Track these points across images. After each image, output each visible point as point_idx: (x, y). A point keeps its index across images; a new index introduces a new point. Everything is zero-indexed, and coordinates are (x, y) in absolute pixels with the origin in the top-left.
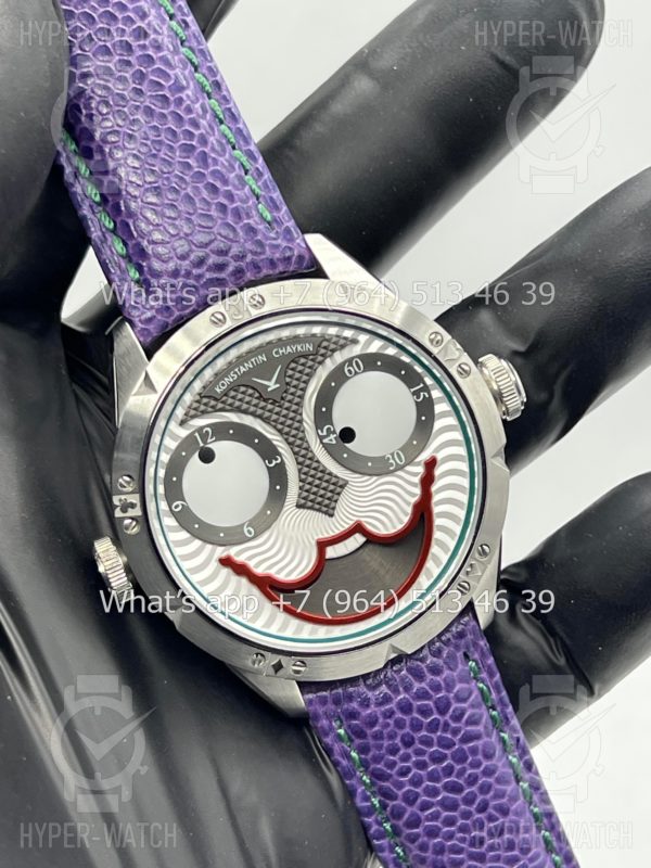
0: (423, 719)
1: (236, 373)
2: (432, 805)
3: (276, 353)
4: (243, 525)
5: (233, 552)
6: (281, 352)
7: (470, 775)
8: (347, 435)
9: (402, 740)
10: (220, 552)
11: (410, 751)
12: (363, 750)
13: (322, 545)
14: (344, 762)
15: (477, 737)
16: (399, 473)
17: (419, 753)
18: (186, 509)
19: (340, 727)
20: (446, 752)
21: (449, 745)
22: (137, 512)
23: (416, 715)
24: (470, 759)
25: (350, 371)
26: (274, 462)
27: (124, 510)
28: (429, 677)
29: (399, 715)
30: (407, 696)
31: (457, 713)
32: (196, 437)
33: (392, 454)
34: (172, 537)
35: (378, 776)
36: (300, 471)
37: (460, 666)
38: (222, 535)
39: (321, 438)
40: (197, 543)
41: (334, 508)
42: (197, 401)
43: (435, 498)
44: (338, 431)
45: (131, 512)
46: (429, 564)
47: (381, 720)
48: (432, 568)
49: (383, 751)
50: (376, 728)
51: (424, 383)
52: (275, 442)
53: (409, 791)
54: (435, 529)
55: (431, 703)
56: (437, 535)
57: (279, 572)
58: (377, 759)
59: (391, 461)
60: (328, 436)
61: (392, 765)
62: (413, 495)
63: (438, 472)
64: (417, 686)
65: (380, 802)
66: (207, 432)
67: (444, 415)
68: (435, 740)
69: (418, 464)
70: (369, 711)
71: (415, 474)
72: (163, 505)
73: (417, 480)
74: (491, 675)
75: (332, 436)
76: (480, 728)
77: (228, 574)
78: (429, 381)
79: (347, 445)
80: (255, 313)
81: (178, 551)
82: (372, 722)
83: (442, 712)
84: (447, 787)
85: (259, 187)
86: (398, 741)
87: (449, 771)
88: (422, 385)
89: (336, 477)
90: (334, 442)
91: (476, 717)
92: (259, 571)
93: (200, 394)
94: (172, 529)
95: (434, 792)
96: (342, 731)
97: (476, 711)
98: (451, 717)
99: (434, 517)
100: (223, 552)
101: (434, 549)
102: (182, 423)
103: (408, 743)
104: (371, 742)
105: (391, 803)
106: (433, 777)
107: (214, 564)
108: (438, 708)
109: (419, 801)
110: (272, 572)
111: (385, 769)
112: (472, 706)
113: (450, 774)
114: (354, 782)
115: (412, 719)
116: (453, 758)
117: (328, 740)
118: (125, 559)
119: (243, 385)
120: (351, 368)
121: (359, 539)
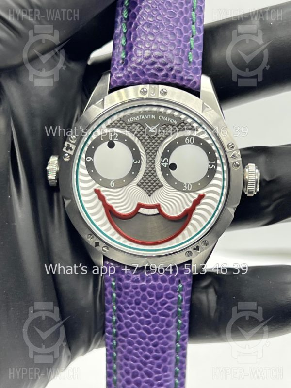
0: (148, 297)
1: (139, 117)
2: (135, 333)
3: (161, 118)
4: (111, 180)
5: (102, 189)
7: (156, 330)
8: (173, 167)
9: (135, 300)
10: (97, 186)
11: (137, 306)
12: (119, 296)
13: (140, 206)
14: (109, 297)
15: (167, 316)
16: (187, 193)
17: (140, 309)
18: (92, 162)
19: (114, 282)
20: (151, 315)
21: (154, 313)
22: (72, 153)
23: (146, 293)
24: (159, 323)
26: (137, 162)
27: (67, 149)
28: (160, 282)
29: (139, 290)
30: (146, 284)
31: (164, 302)
33: (187, 184)
34: (81, 170)
35: (119, 309)
36: (146, 171)
37: (175, 285)
38: (101, 180)
39: (161, 162)
40: (90, 178)
41: (151, 193)
42: (118, 121)
43: (197, 211)
44: (170, 163)
45: (69, 152)
46: (180, 237)
47: (131, 288)
48: (180, 239)
49: (126, 301)
50: (127, 290)
51: (216, 162)
52: (141, 154)
53: (128, 322)
54: (189, 223)
55: (154, 293)
56: (189, 226)
57: (116, 207)
58: (122, 303)
59: (185, 187)
60: (164, 163)
61: (127, 308)
62: (188, 205)
63: (203, 201)
64: (152, 282)
65: (116, 320)
67: (218, 179)
68: (149, 308)
69: (197, 194)
70: (128, 282)
71: (193, 197)
72: (84, 156)
73: (192, 200)
74: (187, 295)
75: (166, 164)
76: (170, 313)
77: (96, 197)
78: (219, 162)
79: (171, 170)
80: (160, 96)
81: (80, 177)
82: (127, 287)
83: (158, 298)
84: (144, 329)
85: (194, 45)
86: (134, 300)
87: (149, 323)
88: (214, 162)
89: (159, 181)
90: (166, 166)
91: (171, 308)
92: (109, 202)
93: (121, 118)
94: (82, 167)
95: (138, 328)
96: (114, 284)
97: (172, 305)
98: (160, 302)
99: (192, 218)
100: (98, 187)
101: (185, 232)
102: (108, 126)
103: (138, 303)
104: (123, 294)
105: (119, 323)
106: (141, 322)
107: (92, 190)
108: (156, 296)
109: (131, 328)
110: (114, 206)
111: (123, 308)
112: (172, 302)
113: (148, 325)
114: (109, 306)
115: (144, 295)
116: (153, 319)
117: (107, 284)
118: (59, 169)
119: (140, 124)
120: (188, 140)
121: (155, 211)
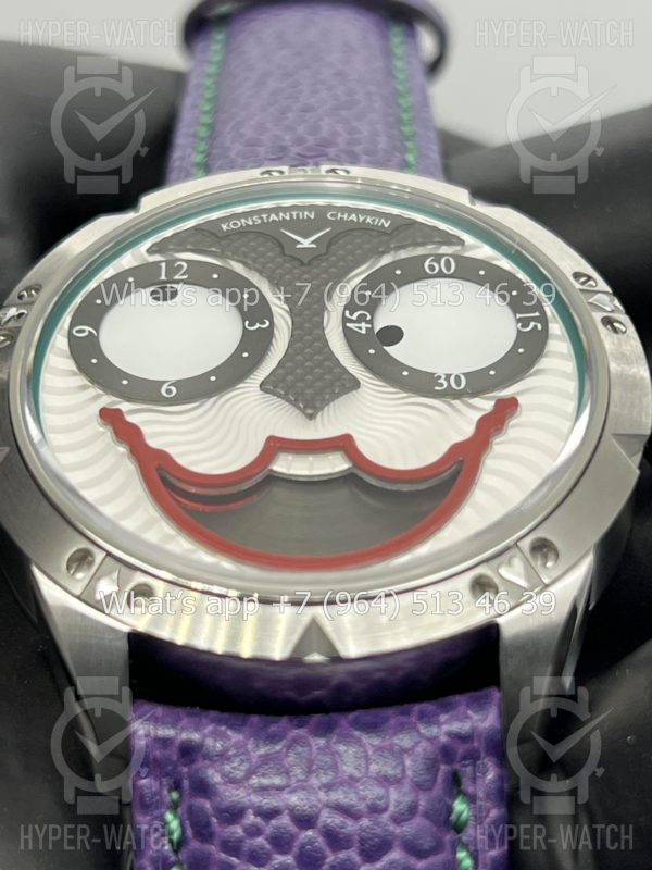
0: (326, 849)
1: (261, 218)
3: (334, 216)
4: (164, 382)
5: (128, 407)
6: (339, 216)
8: (393, 335)
13: (275, 446)
18: (93, 341)
22: (19, 323)
25: (432, 268)
26: (258, 325)
32: (160, 267)
33: (448, 375)
38: (124, 383)
39: (345, 320)
40: (80, 380)
41: (318, 410)
44: (378, 325)
51: (542, 313)
55: (355, 827)
59: (442, 381)
60: (358, 321)
62: (459, 432)
63: (515, 420)
66: (181, 267)
67: (558, 356)
69: (489, 399)
71: (477, 410)
72: (66, 319)
73: (476, 415)
75: (363, 325)
77: (105, 434)
79: (386, 348)
83: (369, 853)
88: (537, 314)
90: (364, 331)
92: (156, 443)
99: (483, 471)
100: (115, 403)
107: (90, 412)
110: (176, 451)
119: (265, 234)
120: (436, 265)
121: (336, 464)
